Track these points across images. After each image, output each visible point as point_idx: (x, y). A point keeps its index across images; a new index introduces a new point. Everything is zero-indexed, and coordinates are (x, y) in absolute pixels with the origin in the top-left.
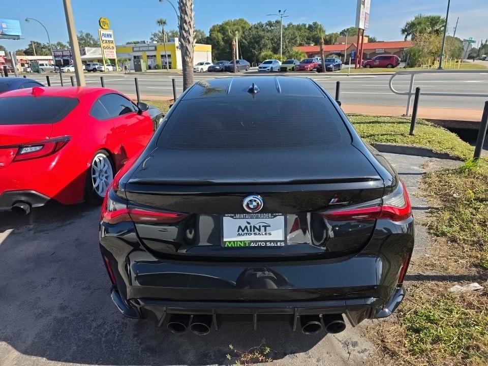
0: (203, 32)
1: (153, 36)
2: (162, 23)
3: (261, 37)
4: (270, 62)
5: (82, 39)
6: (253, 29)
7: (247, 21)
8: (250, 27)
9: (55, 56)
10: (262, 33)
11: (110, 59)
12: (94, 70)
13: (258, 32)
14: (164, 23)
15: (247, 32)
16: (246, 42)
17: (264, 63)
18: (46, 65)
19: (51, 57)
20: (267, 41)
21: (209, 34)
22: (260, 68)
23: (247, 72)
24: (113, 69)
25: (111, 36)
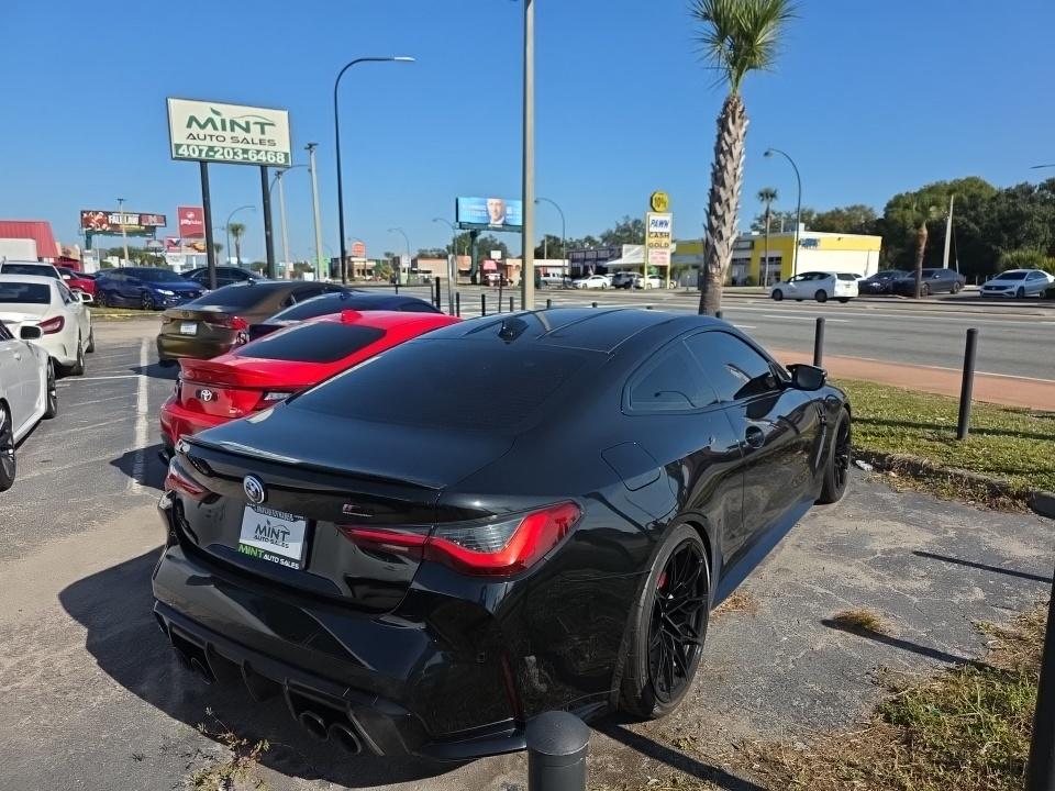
0: (871, 210)
1: (757, 222)
2: (768, 195)
3: (1022, 217)
4: (1020, 276)
5: (625, 231)
6: (1003, 199)
7: (989, 182)
8: (994, 194)
9: (573, 261)
10: (1025, 208)
11: (656, 266)
12: (627, 286)
13: (1014, 205)
14: (773, 196)
15: (985, 205)
16: (977, 229)
17: (1002, 278)
18: (554, 275)
19: (567, 262)
20: (1039, 226)
21: (883, 213)
22: (988, 288)
23: (952, 295)
24: (661, 284)
25: (666, 224)
